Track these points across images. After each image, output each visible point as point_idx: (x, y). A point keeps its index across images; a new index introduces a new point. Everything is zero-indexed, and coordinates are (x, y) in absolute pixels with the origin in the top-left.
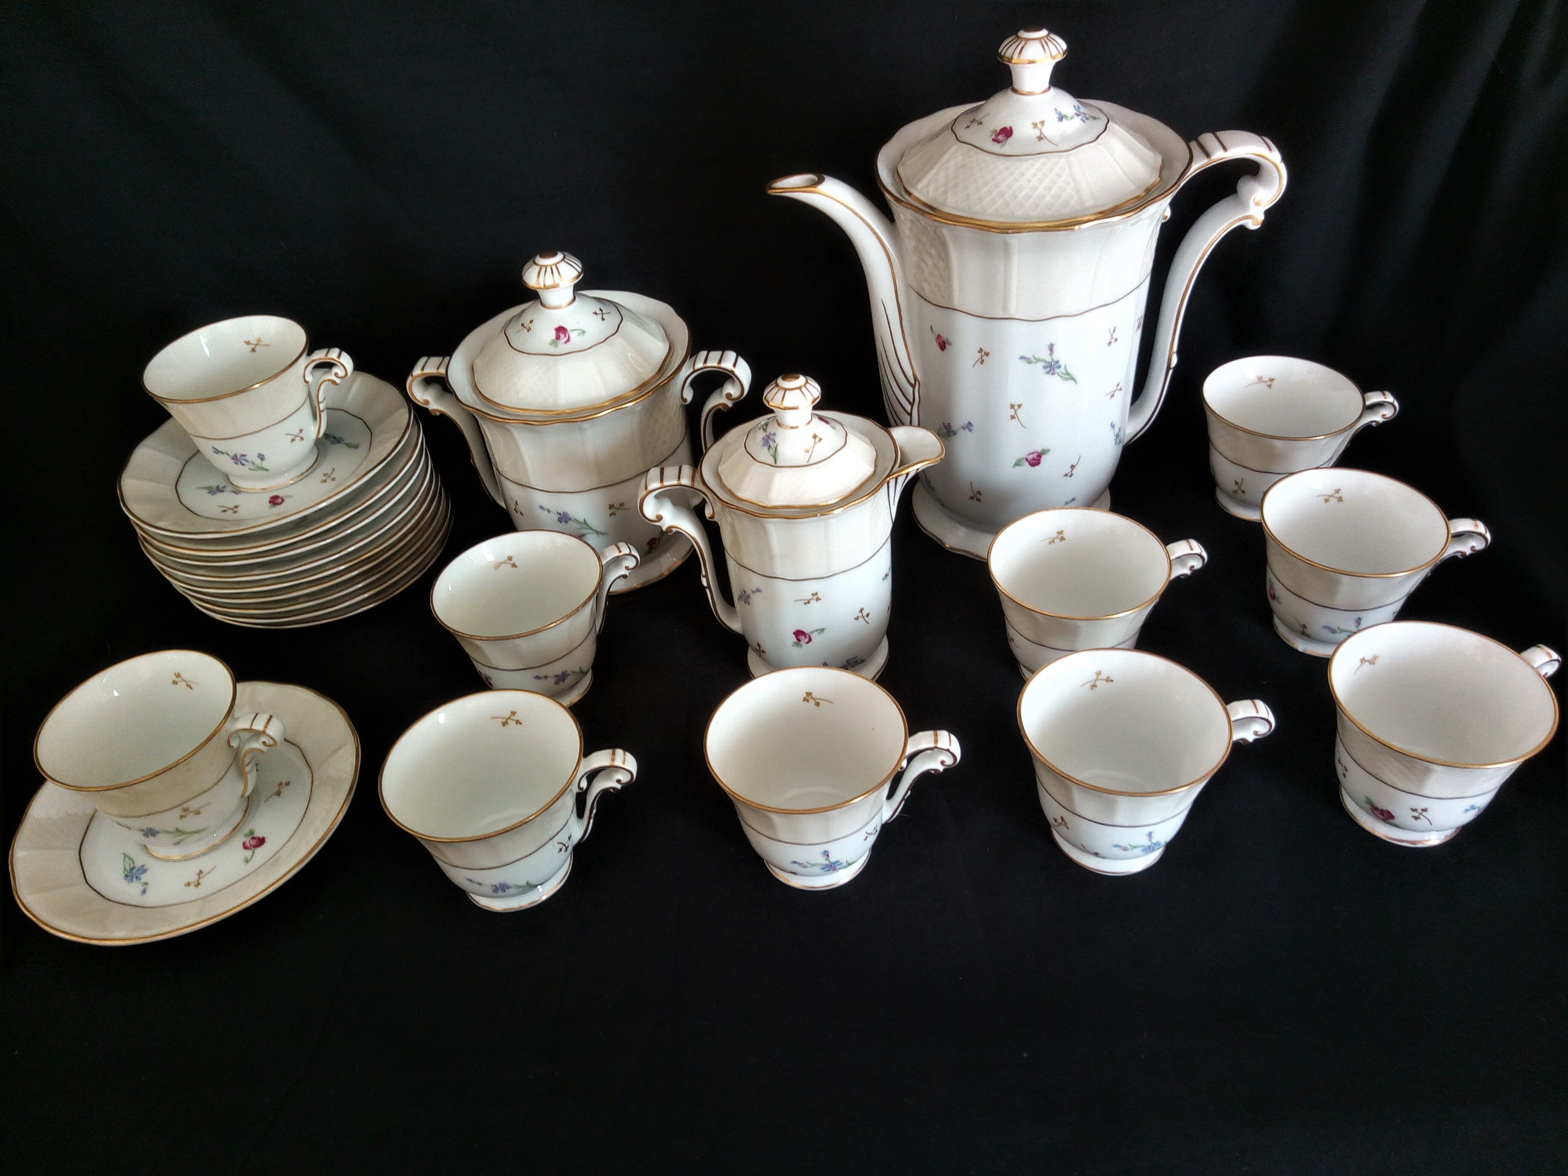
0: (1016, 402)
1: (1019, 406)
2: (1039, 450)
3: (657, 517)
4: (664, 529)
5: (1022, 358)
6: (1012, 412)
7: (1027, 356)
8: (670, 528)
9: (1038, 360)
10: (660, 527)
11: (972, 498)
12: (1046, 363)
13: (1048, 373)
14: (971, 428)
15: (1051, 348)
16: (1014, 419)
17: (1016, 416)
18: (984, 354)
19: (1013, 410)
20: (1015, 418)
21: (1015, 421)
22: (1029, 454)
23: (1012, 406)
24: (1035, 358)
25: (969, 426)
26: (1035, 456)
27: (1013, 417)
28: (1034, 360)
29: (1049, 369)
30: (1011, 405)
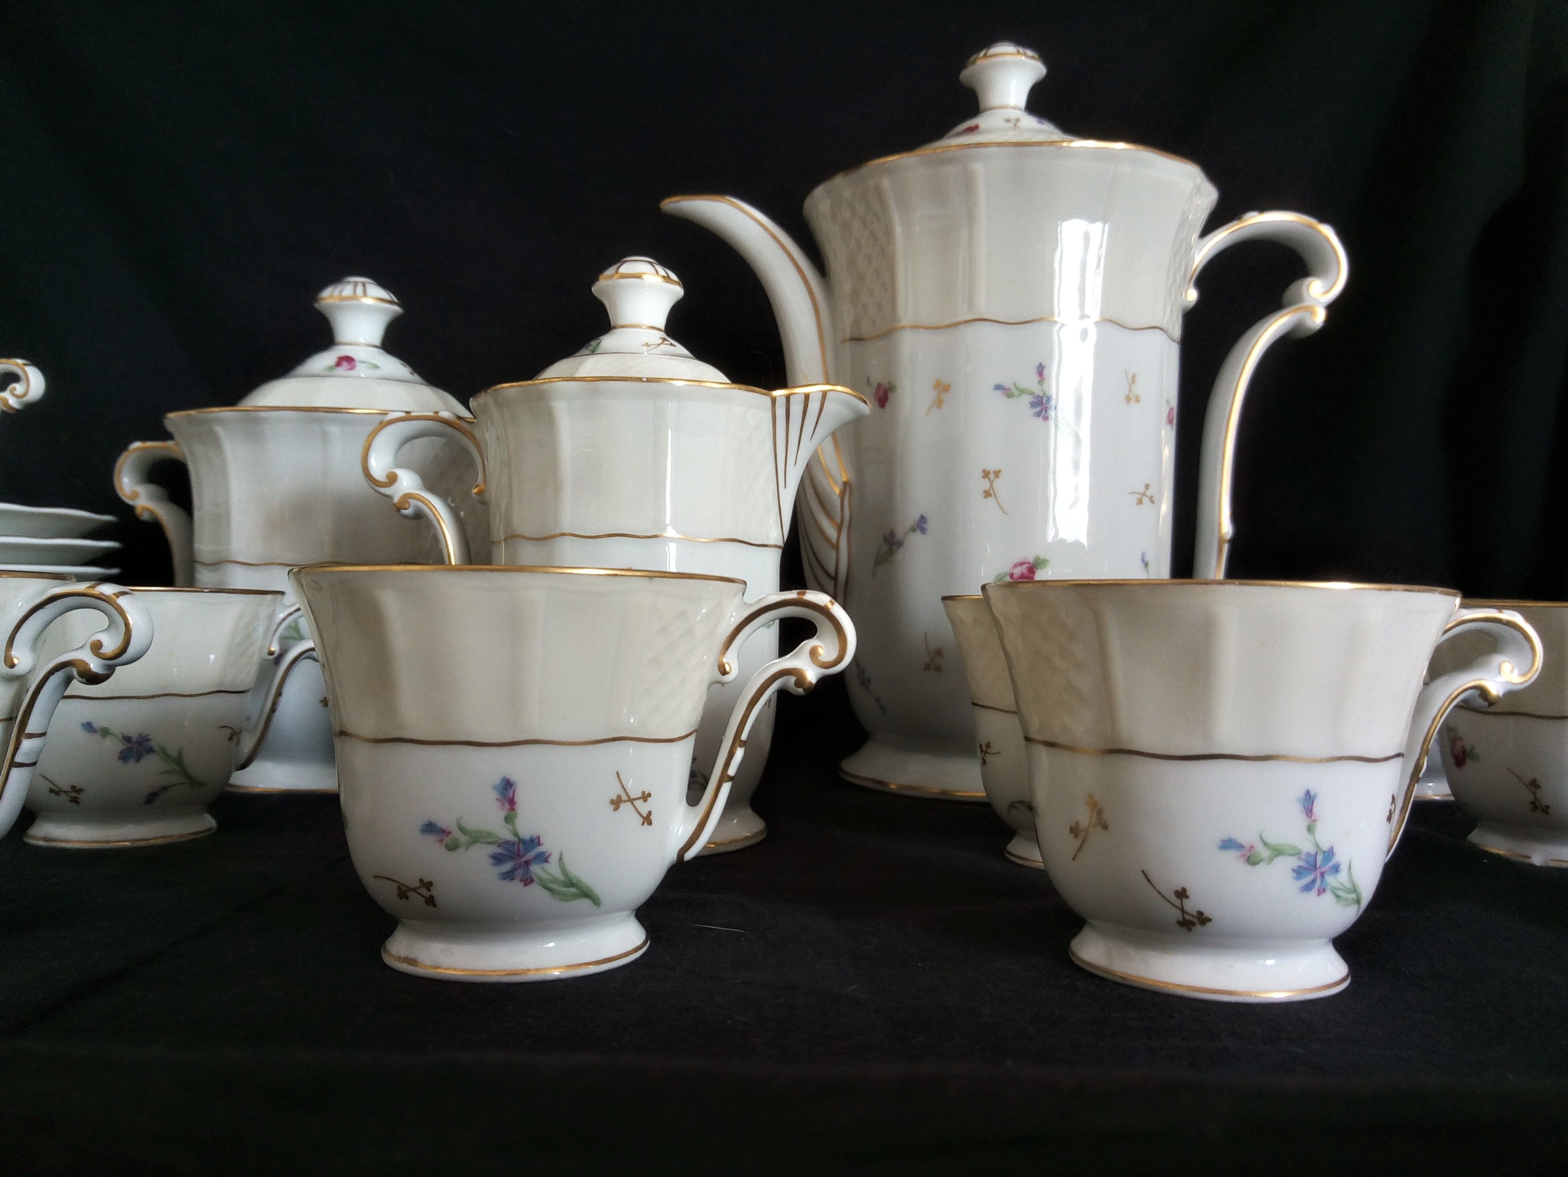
0: (991, 468)
1: (997, 473)
2: (1031, 560)
3: (388, 476)
4: (396, 500)
5: (998, 387)
6: (985, 484)
7: (1007, 383)
8: (408, 496)
9: (1022, 392)
10: (389, 497)
11: (927, 667)
12: (1034, 397)
13: (1038, 414)
14: (924, 526)
15: (1041, 370)
16: (989, 498)
17: (991, 491)
18: (942, 388)
19: (987, 480)
20: (990, 495)
21: (991, 500)
22: (1015, 566)
23: (986, 474)
24: (1017, 388)
25: (921, 525)
26: (1023, 569)
27: (987, 494)
28: (1016, 392)
29: (1039, 409)
30: (984, 471)
